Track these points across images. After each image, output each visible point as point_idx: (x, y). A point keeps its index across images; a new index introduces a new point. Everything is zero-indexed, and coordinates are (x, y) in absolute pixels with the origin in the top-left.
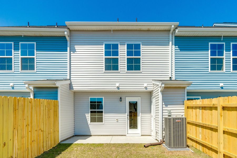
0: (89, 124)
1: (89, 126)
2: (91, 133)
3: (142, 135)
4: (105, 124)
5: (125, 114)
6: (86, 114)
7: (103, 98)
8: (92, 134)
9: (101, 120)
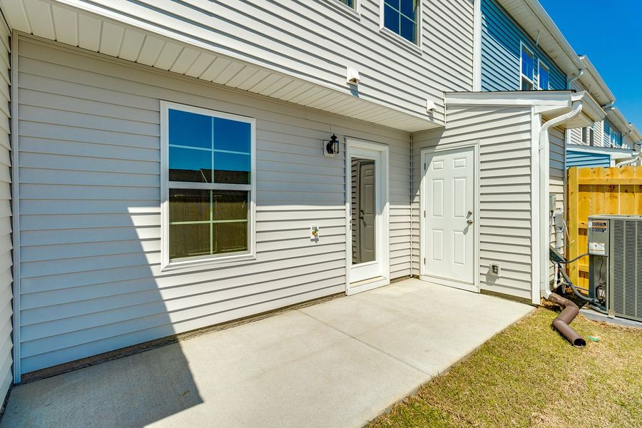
0: (156, 271)
1: (161, 283)
2: (175, 326)
3: (392, 281)
4: (260, 258)
5: (343, 207)
6: (131, 210)
7: (253, 123)
8: (178, 329)
9: (234, 239)
